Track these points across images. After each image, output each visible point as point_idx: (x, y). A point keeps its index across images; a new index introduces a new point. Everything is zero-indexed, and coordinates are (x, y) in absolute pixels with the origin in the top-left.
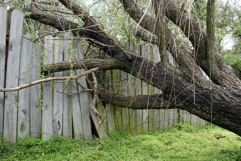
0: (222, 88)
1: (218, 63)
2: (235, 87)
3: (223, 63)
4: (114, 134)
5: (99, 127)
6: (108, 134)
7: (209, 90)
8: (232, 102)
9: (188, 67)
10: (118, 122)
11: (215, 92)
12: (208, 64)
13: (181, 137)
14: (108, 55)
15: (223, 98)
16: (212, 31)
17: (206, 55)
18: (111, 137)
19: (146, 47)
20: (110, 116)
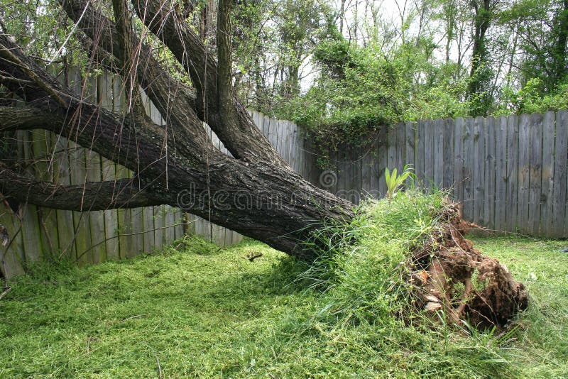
0: (243, 165)
1: (239, 119)
2: (265, 162)
3: (248, 119)
4: (40, 268)
5: (4, 255)
6: (25, 269)
7: (217, 168)
8: (256, 188)
9: (182, 126)
10: (48, 242)
11: (228, 171)
12: (220, 119)
13: (180, 262)
14: (18, 97)
15: (241, 181)
16: (226, 59)
17: (218, 102)
18: (32, 274)
19: (110, 81)
20: (29, 231)
